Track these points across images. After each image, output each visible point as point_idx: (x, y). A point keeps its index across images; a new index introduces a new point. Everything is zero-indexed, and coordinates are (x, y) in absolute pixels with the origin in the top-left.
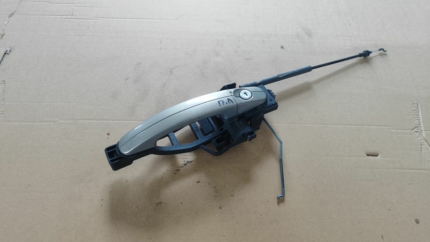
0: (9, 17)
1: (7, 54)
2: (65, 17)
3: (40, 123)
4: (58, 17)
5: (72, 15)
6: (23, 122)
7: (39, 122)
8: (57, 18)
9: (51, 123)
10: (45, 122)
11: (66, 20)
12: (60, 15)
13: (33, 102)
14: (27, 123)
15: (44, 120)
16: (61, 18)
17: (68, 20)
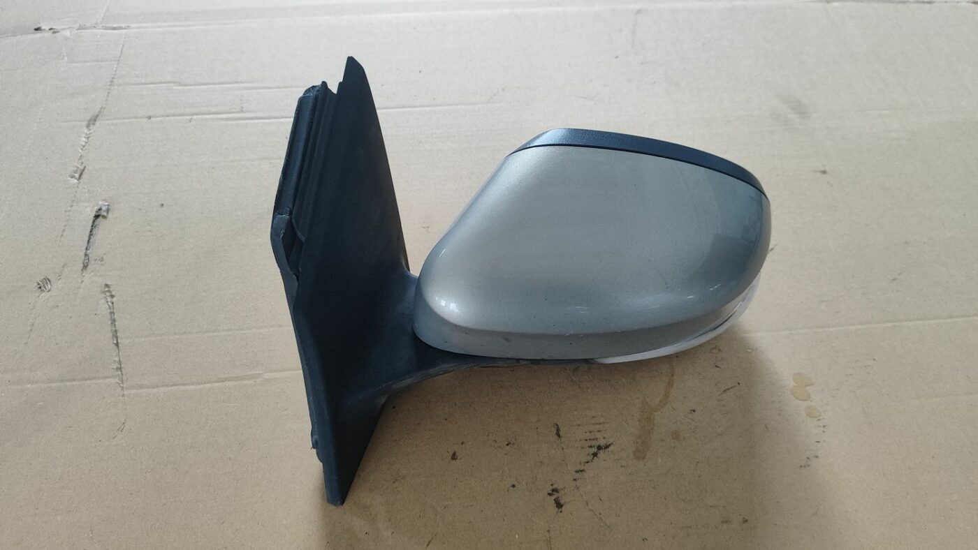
0: (88, 126)
1: (101, 217)
2: (224, 116)
3: (217, 384)
4: (209, 117)
5: (242, 111)
6: (177, 385)
7: (217, 382)
8: (206, 119)
9: (246, 382)
10: (231, 380)
11: (229, 122)
12: (214, 113)
13: (190, 333)
14: (186, 387)
15: (227, 376)
16: (217, 119)
17: (234, 122)
